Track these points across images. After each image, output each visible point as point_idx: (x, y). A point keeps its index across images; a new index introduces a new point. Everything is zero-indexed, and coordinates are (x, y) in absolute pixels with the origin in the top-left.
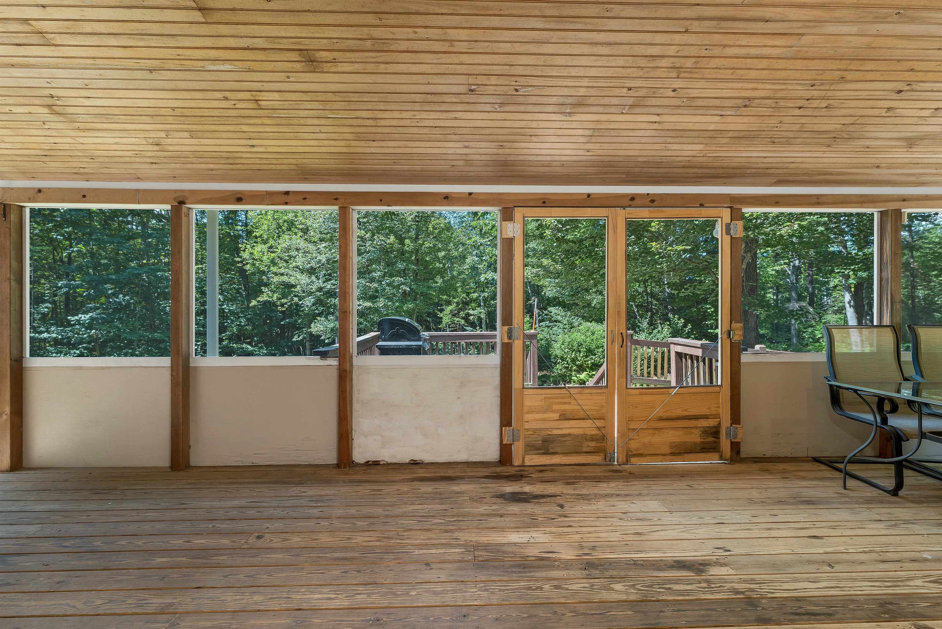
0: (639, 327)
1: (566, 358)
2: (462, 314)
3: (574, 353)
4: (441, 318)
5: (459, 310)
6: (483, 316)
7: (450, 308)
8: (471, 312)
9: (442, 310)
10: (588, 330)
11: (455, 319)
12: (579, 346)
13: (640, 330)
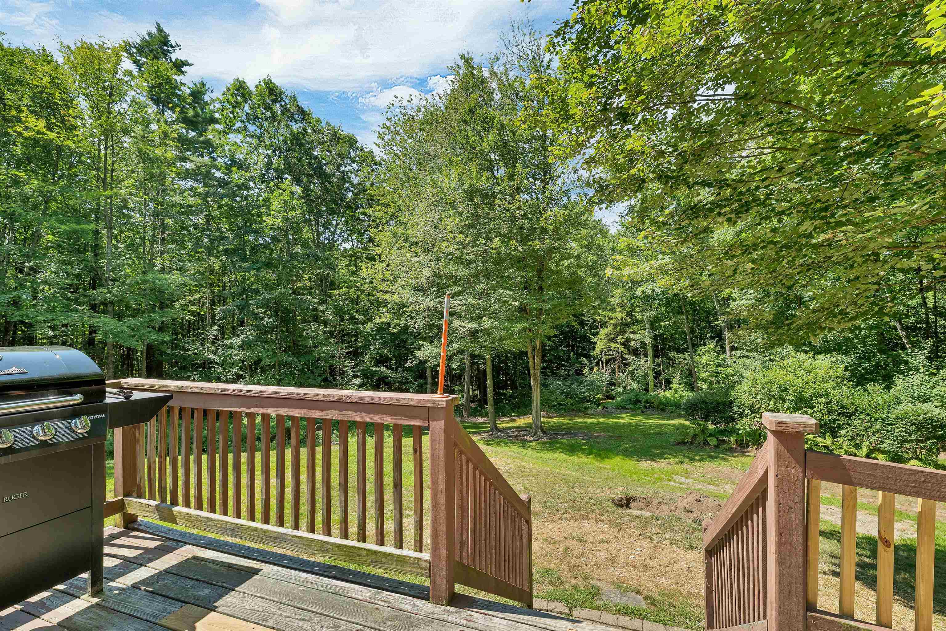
0: (906, 363)
1: (759, 408)
2: (620, 339)
3: (772, 402)
4: (595, 343)
5: (619, 333)
6: (648, 341)
7: (606, 331)
8: (631, 336)
9: (596, 334)
10: (800, 366)
11: (612, 344)
12: (783, 391)
13: (910, 369)
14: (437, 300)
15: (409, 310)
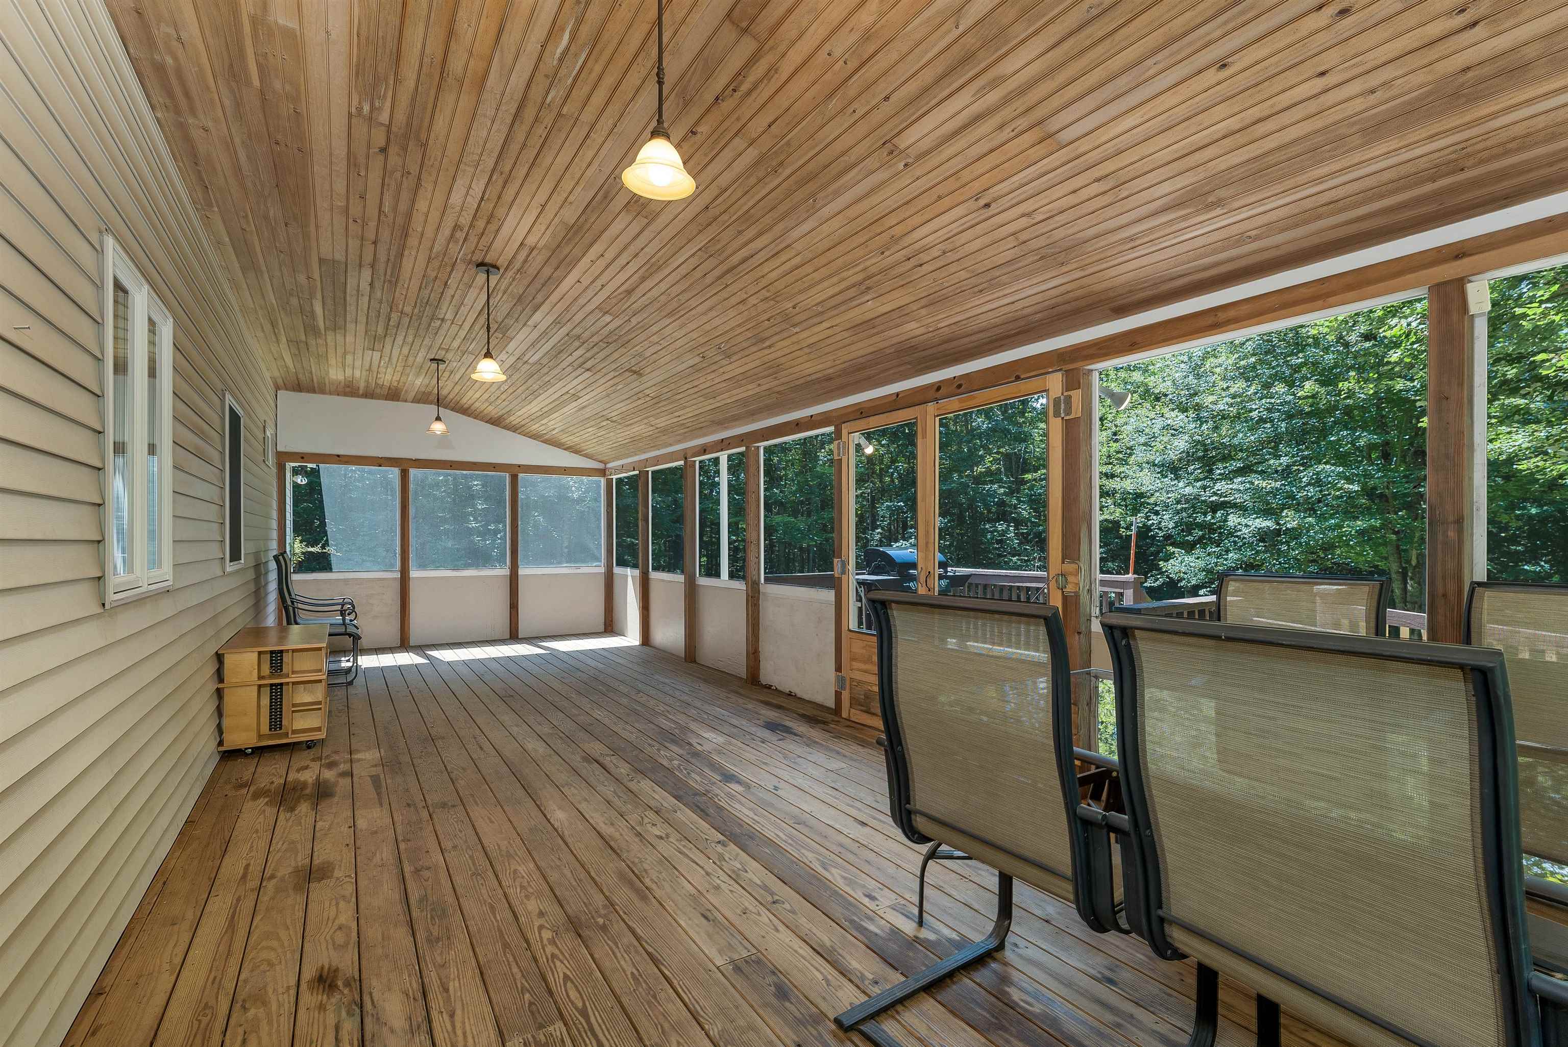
14: (1199, 484)
15: (1152, 500)
